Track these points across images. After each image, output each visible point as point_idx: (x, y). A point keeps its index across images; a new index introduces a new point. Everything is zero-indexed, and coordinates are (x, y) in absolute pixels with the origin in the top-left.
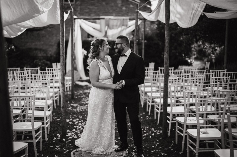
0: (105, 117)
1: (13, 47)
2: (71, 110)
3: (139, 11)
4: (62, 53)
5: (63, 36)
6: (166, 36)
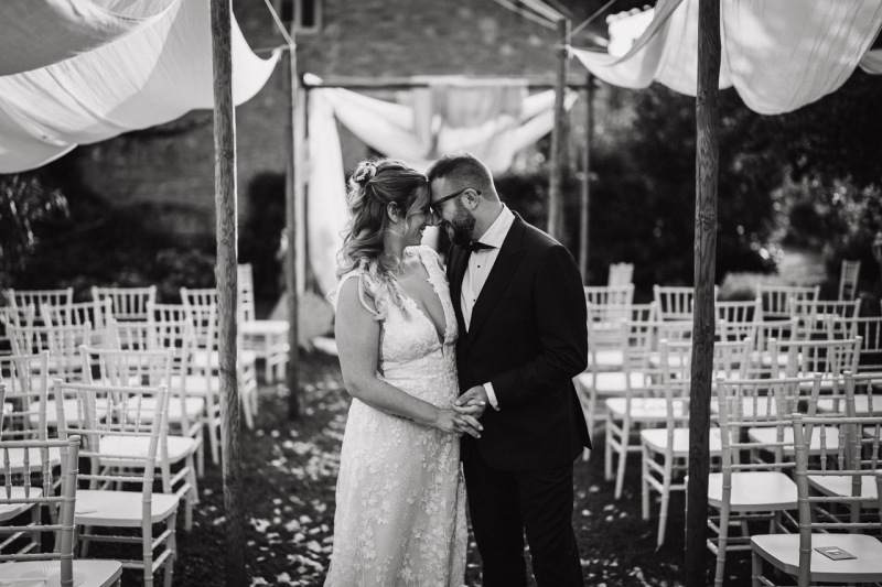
0: (418, 536)
1: (61, 201)
2: (282, 473)
3: (568, 47)
4: (224, 230)
5: (228, 155)
6: (703, 151)
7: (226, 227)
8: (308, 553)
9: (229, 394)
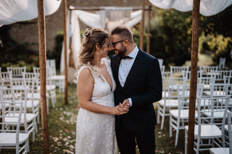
4: (42, 51)
5: (43, 28)
6: (194, 26)
7: (42, 50)
8: (70, 149)
9: (44, 103)
